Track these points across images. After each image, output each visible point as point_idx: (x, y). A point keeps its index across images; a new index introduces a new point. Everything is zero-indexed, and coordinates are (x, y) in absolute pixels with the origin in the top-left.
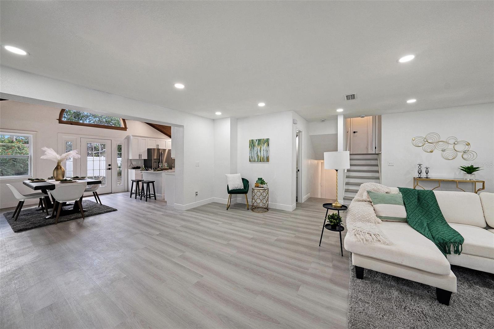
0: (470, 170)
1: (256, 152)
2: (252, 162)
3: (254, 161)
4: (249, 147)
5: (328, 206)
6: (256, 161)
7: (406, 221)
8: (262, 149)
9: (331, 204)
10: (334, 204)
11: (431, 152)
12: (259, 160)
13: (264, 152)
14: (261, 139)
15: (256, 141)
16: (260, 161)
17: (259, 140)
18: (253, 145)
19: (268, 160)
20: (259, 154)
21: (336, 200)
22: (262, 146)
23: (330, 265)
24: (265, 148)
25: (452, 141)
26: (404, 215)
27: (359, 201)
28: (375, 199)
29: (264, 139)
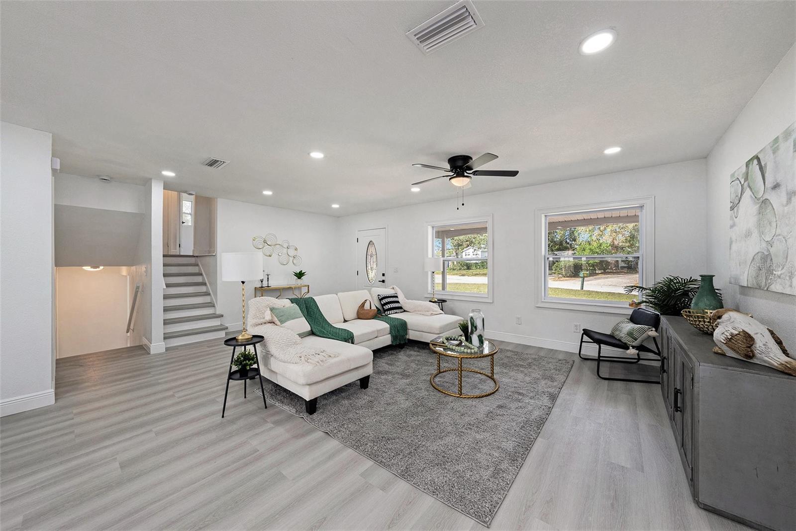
0: (300, 275)
5: (231, 341)
7: (312, 333)
9: (234, 339)
10: (240, 337)
11: (270, 256)
21: (245, 330)
23: (270, 425)
25: (285, 245)
26: (308, 328)
27: (257, 325)
28: (281, 316)
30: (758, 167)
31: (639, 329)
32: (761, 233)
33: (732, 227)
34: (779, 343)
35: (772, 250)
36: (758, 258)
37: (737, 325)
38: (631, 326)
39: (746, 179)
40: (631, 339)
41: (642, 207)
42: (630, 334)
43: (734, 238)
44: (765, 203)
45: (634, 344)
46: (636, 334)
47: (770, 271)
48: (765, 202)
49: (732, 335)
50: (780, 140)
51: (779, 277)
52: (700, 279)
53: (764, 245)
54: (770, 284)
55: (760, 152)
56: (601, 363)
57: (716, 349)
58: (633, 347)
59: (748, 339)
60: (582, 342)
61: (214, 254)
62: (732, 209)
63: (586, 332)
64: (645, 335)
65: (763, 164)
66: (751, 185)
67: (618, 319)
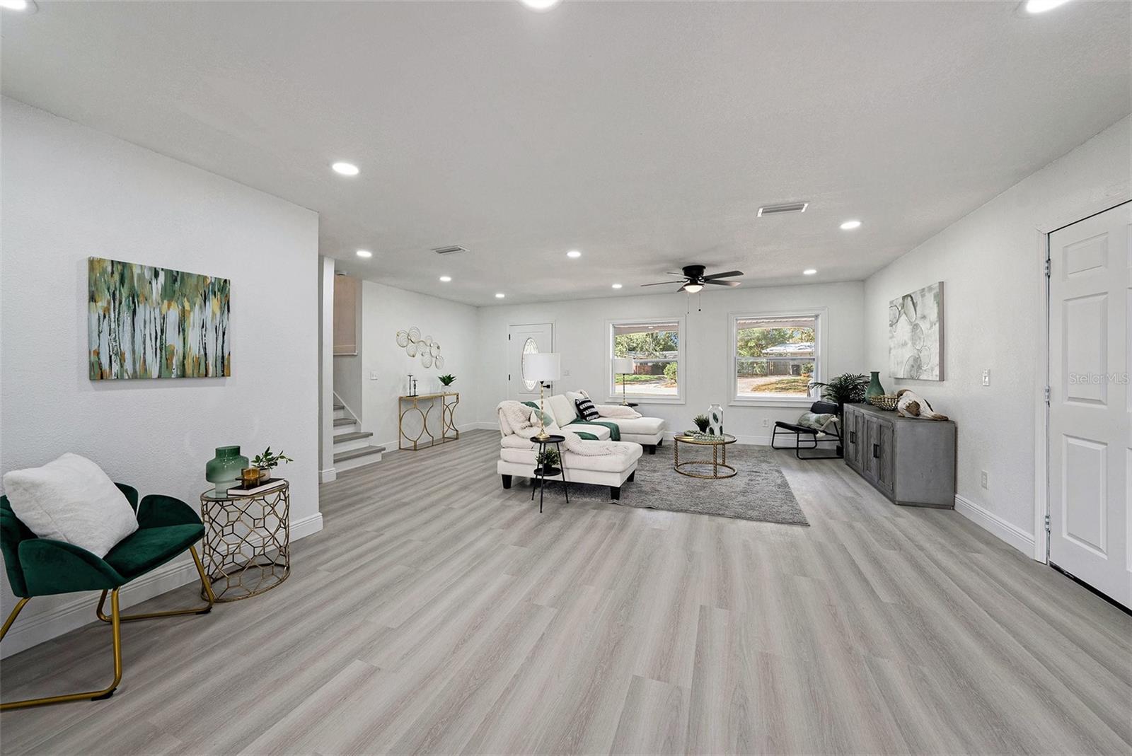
0: (447, 380)
1: (150, 331)
2: (121, 383)
3: (135, 377)
4: (92, 298)
6: (155, 373)
8: (195, 318)
11: (414, 356)
12: (175, 371)
13: (203, 336)
14: (189, 275)
15: (148, 275)
16: (183, 375)
17: (174, 278)
18: (125, 292)
19: (224, 368)
20: (173, 338)
22: (193, 305)
24: (213, 318)
25: (429, 343)
29: (205, 278)
30: (911, 302)
31: (824, 417)
32: (914, 344)
33: (891, 338)
34: (929, 406)
35: (921, 355)
36: (912, 359)
37: (911, 398)
38: (814, 416)
39: (903, 307)
40: (819, 425)
41: (817, 317)
42: (818, 421)
43: (892, 346)
44: (915, 327)
45: (821, 429)
46: (822, 421)
47: (919, 367)
48: (916, 325)
49: (909, 404)
50: (926, 290)
51: (925, 371)
52: (870, 375)
53: (916, 351)
54: (920, 376)
55: (913, 293)
56: (800, 451)
57: (899, 414)
58: (821, 431)
59: (917, 405)
60: (774, 433)
61: (355, 354)
62: (891, 325)
63: (779, 424)
64: (829, 421)
65: (915, 301)
66: (906, 312)
67: (802, 412)
